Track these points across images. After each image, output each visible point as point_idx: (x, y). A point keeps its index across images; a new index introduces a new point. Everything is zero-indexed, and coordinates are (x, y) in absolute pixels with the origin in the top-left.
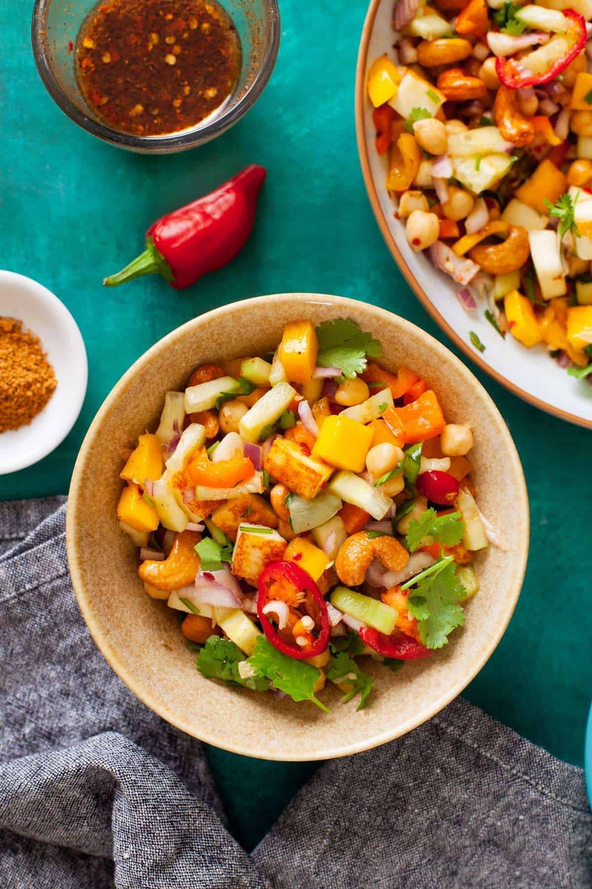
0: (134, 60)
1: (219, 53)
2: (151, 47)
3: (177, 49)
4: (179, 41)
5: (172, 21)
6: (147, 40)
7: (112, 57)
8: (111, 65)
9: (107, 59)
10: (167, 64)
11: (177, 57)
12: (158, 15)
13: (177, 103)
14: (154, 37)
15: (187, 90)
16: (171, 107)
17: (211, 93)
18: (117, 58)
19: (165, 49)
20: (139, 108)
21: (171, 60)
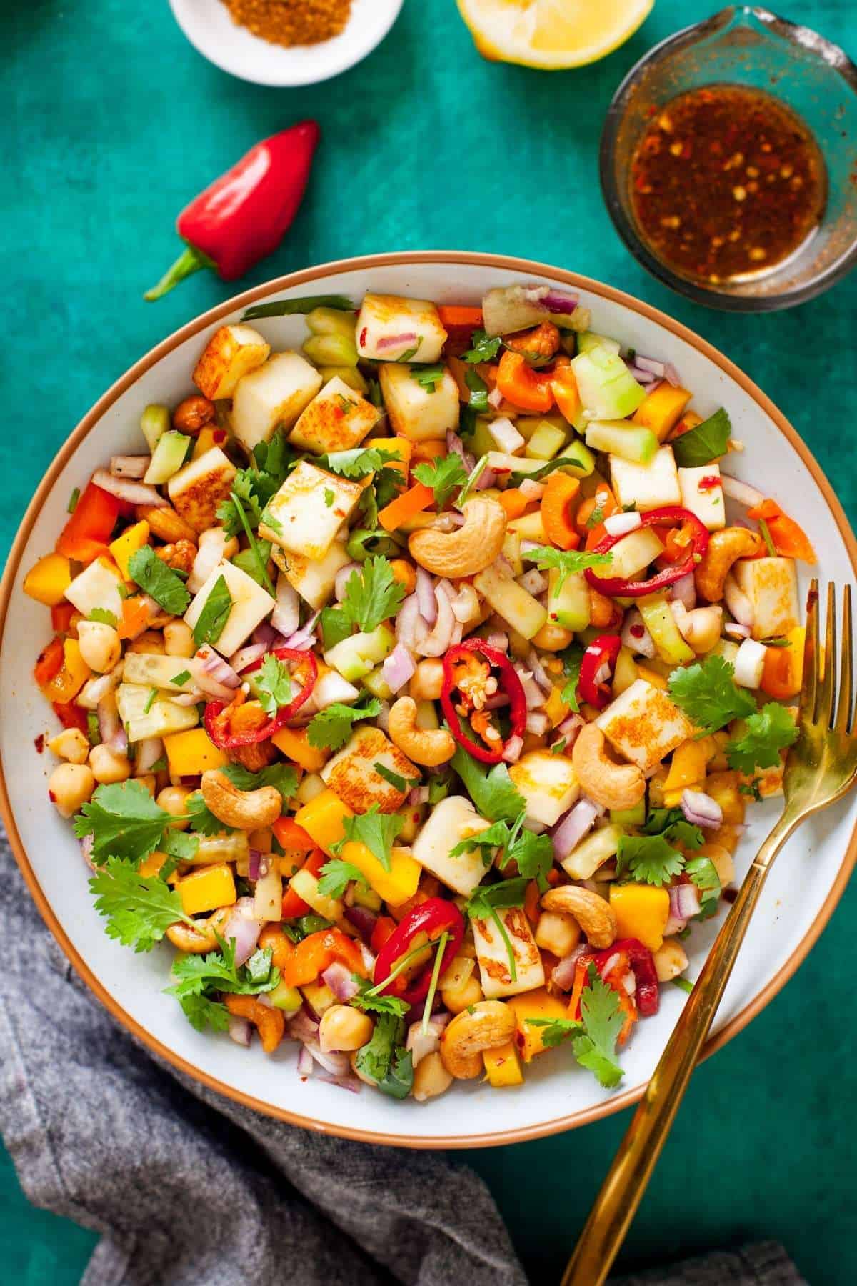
0: (703, 170)
1: (791, 218)
2: (728, 167)
3: (753, 187)
4: (761, 179)
5: (766, 154)
6: (729, 156)
7: (683, 151)
8: (677, 160)
9: (676, 150)
10: (732, 196)
11: (748, 194)
12: (757, 138)
13: (717, 242)
14: (739, 158)
15: (735, 236)
16: (707, 241)
17: (758, 254)
18: (688, 156)
19: (739, 177)
20: (675, 222)
21: (740, 194)
